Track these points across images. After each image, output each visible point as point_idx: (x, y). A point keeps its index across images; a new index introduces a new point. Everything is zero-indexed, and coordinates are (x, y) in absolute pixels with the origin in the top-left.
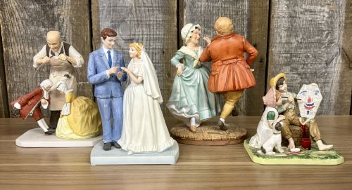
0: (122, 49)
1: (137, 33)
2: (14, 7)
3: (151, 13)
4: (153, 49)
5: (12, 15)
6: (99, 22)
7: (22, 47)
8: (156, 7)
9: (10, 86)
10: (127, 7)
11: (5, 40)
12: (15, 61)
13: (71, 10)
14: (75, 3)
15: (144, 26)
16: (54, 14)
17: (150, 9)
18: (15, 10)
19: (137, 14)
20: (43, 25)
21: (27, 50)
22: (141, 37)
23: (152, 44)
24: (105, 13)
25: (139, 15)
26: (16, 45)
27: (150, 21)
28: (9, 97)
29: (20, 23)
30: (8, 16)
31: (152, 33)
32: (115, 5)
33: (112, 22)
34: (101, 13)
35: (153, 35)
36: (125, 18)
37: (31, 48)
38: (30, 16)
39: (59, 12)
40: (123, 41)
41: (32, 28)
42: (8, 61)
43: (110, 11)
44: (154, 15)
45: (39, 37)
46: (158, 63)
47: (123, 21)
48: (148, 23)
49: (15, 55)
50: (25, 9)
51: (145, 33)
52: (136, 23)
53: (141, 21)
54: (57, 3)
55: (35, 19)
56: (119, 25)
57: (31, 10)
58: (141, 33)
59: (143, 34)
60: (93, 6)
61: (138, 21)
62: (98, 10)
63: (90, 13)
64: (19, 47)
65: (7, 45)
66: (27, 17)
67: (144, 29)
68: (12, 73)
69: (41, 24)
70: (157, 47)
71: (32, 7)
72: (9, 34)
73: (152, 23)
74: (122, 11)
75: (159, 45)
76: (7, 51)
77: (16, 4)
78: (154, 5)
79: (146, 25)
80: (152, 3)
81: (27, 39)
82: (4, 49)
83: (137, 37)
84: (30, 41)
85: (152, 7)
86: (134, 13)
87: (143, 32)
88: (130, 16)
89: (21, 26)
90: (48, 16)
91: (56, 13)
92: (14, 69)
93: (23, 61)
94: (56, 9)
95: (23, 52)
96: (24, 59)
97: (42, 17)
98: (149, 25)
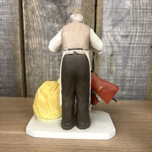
0: (119, 43)
1: (132, 31)
2: (35, 6)
3: (145, 14)
4: (143, 44)
5: (33, 13)
6: (102, 20)
7: (40, 39)
8: (150, 9)
9: (28, 70)
10: (126, 9)
11: (27, 34)
12: (33, 51)
13: (81, 10)
14: (85, 5)
15: (138, 25)
16: (66, 13)
17: (145, 11)
18: (36, 9)
19: (133, 15)
20: (58, 22)
21: (43, 42)
22: (135, 34)
23: (143, 40)
24: (108, 13)
25: (135, 16)
26: (35, 37)
27: (143, 21)
28: (27, 79)
29: (39, 20)
30: (30, 13)
31: (144, 31)
32: (116, 7)
33: (113, 21)
34: (104, 14)
35: (145, 32)
36: (123, 18)
37: (46, 41)
38: (47, 14)
39: (71, 11)
40: (120, 37)
41: (49, 24)
42: (28, 51)
43: (112, 12)
44: (147, 16)
45: (53, 31)
46: (146, 56)
47: (122, 20)
48: (141, 22)
49: (33, 46)
50: (44, 8)
51: (138, 31)
52: (132, 22)
53: (136, 21)
54: (70, 4)
55: (52, 16)
56: (118, 24)
57: (49, 9)
58: (135, 31)
59: (136, 32)
60: (98, 8)
61: (133, 21)
62: (102, 11)
63: (96, 13)
64: (37, 39)
65: (28, 37)
66: (45, 15)
67: (138, 28)
68: (30, 60)
69: (55, 21)
70: (147, 43)
71: (50, 6)
72: (30, 28)
73: (145, 22)
74: (122, 12)
75: (148, 41)
76: (28, 42)
77: (37, 4)
78: (148, 8)
79: (140, 24)
80: (147, 6)
81: (44, 33)
82: (25, 41)
83: (131, 34)
84: (46, 35)
85: (147, 9)
86: (131, 14)
87: (137, 29)
88: (128, 16)
89: (40, 22)
90: (62, 14)
91: (68, 13)
92: (32, 57)
93: (39, 51)
94: (68, 9)
95: (40, 44)
96: (40, 50)
97: (57, 15)
98: (143, 24)
